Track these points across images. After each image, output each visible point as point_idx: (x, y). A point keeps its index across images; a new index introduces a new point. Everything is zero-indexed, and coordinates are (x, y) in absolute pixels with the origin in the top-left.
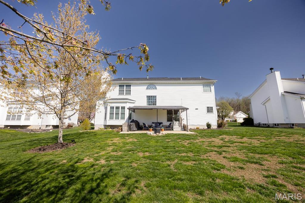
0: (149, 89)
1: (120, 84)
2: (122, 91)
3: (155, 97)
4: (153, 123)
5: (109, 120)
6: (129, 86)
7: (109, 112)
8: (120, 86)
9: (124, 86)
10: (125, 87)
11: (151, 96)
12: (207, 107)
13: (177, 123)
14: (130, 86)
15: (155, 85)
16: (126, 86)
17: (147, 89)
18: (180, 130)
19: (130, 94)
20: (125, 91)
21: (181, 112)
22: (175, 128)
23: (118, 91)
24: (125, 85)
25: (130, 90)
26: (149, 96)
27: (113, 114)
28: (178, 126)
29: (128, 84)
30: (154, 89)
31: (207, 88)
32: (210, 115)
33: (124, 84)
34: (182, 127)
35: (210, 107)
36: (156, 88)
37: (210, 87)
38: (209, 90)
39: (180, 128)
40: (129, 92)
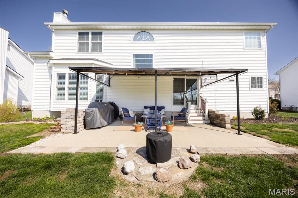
0: (139, 40)
1: (79, 29)
2: (84, 43)
3: (151, 55)
4: (146, 107)
5: (55, 102)
6: (98, 34)
7: (56, 86)
8: (80, 34)
9: (88, 33)
10: (90, 36)
11: (143, 55)
12: (252, 78)
13: (193, 108)
14: (101, 33)
15: (150, 32)
16: (93, 34)
17: (135, 40)
18: (202, 122)
19: (101, 50)
20: (90, 44)
21: (201, 87)
22: (192, 118)
23: (77, 44)
24: (90, 33)
25: (101, 43)
26: (139, 55)
27: (64, 89)
28: (196, 114)
29: (97, 29)
30: (148, 40)
31: (252, 40)
32: (257, 92)
33: (88, 29)
34: (204, 116)
35: (258, 78)
36: (152, 39)
37: (260, 38)
38: (257, 44)
39: (201, 118)
40: (98, 47)
